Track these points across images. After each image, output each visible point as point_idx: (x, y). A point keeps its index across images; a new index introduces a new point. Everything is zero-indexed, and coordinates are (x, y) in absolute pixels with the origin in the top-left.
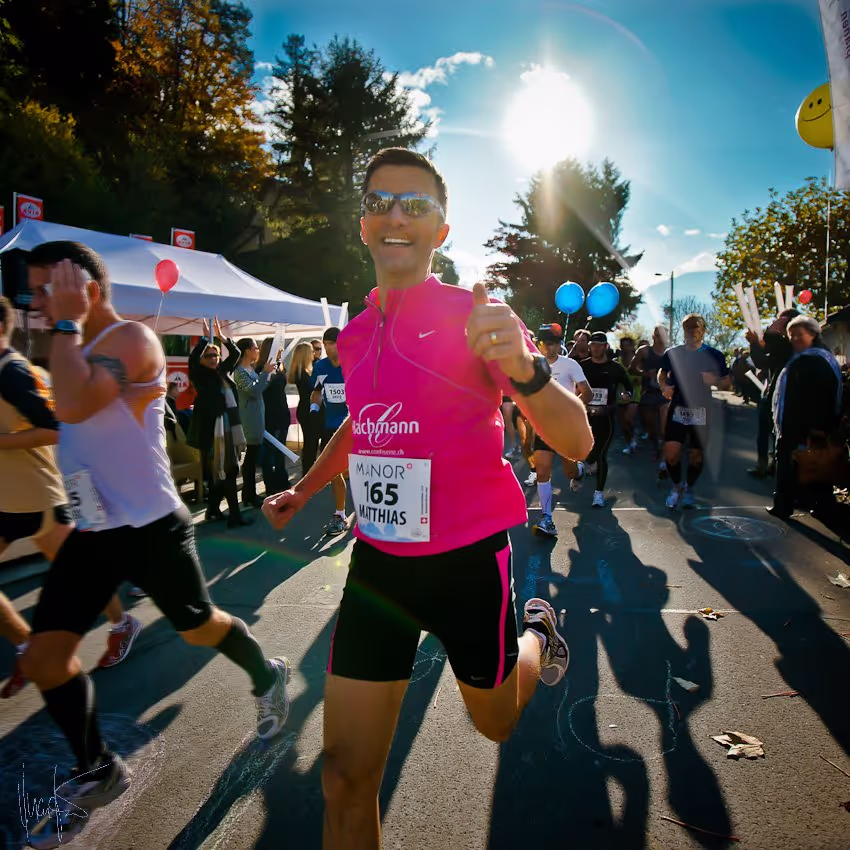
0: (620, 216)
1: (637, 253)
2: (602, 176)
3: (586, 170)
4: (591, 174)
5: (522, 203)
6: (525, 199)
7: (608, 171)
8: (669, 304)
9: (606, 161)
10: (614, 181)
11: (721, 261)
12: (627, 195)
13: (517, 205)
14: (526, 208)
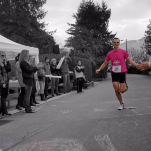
2: (101, 7)
3: (96, 5)
4: (98, 6)
5: (75, 16)
6: (76, 15)
7: (104, 6)
9: (103, 2)
10: (106, 9)
11: (146, 34)
13: (73, 17)
14: (77, 18)
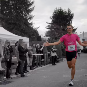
0: (72, 20)
1: (76, 28)
2: (68, 12)
3: (64, 11)
5: (51, 18)
7: (69, 11)
8: (83, 38)
9: (68, 9)
10: (70, 13)
12: (73, 16)
